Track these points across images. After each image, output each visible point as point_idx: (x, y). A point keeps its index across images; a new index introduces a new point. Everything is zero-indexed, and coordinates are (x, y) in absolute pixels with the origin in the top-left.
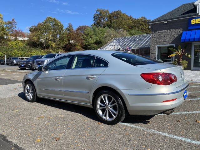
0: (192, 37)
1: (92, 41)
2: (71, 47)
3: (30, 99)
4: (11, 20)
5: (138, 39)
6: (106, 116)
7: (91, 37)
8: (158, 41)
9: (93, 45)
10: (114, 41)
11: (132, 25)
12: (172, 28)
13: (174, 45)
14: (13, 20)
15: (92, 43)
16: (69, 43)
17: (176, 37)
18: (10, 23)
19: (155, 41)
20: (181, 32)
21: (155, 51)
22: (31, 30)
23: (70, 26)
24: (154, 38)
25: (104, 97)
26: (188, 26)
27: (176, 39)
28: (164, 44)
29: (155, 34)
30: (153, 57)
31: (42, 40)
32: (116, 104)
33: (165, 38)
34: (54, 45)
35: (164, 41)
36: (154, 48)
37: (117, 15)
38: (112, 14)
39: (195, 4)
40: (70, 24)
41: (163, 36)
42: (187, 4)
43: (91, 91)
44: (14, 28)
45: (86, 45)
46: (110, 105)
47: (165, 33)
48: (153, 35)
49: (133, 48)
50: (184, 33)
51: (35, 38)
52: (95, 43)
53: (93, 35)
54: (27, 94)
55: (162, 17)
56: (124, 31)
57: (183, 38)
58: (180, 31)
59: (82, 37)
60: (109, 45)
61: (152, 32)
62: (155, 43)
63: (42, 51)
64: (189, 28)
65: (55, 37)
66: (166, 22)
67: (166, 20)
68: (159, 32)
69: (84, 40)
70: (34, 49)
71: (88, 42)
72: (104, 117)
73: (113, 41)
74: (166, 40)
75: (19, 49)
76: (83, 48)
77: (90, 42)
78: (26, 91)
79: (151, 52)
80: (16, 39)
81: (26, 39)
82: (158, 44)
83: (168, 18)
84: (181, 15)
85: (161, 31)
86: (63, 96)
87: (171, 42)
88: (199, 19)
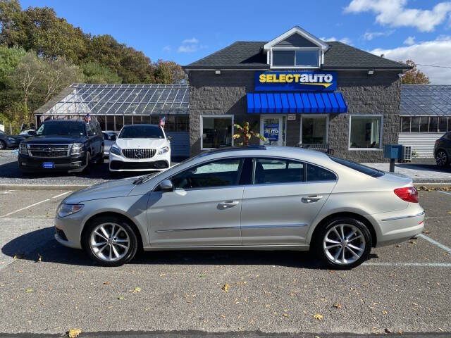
0: (264, 106)
3: (112, 259)
5: (137, 94)
6: (340, 258)
8: (204, 107)
10: (75, 91)
11: (84, 50)
12: (229, 85)
13: (232, 116)
17: (235, 102)
19: (199, 107)
20: (244, 93)
21: (199, 126)
24: (196, 99)
25: (339, 229)
26: (254, 86)
27: (235, 106)
28: (215, 114)
29: (198, 92)
30: (196, 138)
32: (361, 236)
33: (217, 102)
35: (215, 109)
36: (197, 120)
37: (45, 18)
38: (29, 13)
39: (266, 47)
41: (212, 97)
42: (244, 43)
43: (312, 222)
46: (347, 241)
47: (216, 93)
48: (193, 93)
49: (134, 112)
50: (250, 96)
54: (96, 250)
57: (250, 106)
58: (241, 91)
61: (192, 87)
62: (199, 111)
64: (257, 89)
66: (218, 72)
67: (218, 68)
68: (204, 89)
72: (338, 261)
73: (72, 91)
74: (219, 106)
78: (93, 243)
79: (191, 127)
82: (204, 113)
83: (221, 65)
84: (242, 62)
85: (209, 88)
86: (240, 238)
87: (227, 110)
88: (271, 75)
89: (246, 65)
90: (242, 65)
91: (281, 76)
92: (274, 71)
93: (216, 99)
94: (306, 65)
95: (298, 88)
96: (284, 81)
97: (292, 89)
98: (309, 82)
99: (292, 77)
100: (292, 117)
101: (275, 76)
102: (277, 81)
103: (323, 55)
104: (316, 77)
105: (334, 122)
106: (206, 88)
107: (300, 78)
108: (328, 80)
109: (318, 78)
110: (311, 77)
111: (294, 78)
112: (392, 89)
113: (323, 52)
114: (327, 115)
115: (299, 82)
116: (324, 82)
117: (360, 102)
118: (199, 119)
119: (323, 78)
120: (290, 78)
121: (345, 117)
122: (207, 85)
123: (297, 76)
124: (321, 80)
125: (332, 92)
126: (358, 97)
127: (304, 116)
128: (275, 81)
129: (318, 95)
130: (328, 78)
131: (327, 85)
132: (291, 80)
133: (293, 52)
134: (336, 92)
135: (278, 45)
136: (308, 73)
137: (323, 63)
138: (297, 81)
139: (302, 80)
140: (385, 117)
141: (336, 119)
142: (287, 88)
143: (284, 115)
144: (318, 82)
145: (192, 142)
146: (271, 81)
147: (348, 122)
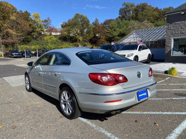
1: (115, 34)
2: (96, 40)
3: (28, 89)
4: (46, 19)
7: (115, 30)
8: (174, 33)
9: (117, 37)
11: (158, 16)
14: (48, 18)
15: (115, 36)
16: (95, 37)
18: (46, 21)
19: (171, 33)
21: (171, 44)
22: (62, 26)
23: (97, 20)
24: (170, 30)
28: (181, 36)
29: (171, 26)
30: (168, 50)
31: (71, 35)
33: (182, 29)
34: (81, 38)
35: (180, 33)
36: (170, 40)
37: (143, 7)
38: (137, 7)
40: (96, 19)
41: (179, 27)
44: (49, 25)
45: (110, 38)
47: (182, 25)
48: (168, 27)
49: (151, 40)
51: (66, 33)
52: (119, 36)
53: (117, 28)
55: (179, 7)
56: (148, 23)
59: (107, 31)
60: (129, 37)
61: (168, 24)
62: (171, 35)
63: (71, 44)
65: (82, 31)
66: (183, 13)
67: (183, 11)
69: (109, 33)
70: (64, 43)
71: (113, 35)
73: (133, 33)
74: (183, 32)
75: (52, 43)
76: (107, 41)
77: (114, 34)
79: (166, 44)
80: (51, 34)
81: (58, 34)
82: (174, 36)
83: (185, 8)
85: (178, 22)
93: (182, 28)
106: (176, 23)
118: (171, 39)
122: (176, 21)
145: (166, 52)
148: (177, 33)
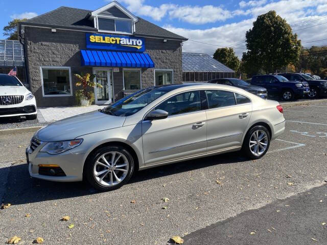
8: (43, 60)
12: (63, 42)
13: (69, 68)
17: (71, 56)
19: (38, 59)
20: (77, 50)
21: (39, 76)
24: (35, 52)
25: (256, 134)
26: (86, 44)
27: (71, 59)
28: (54, 66)
29: (35, 47)
30: (37, 86)
32: (266, 136)
33: (55, 56)
35: (53, 61)
36: (38, 71)
41: (50, 51)
46: (260, 140)
47: (53, 48)
50: (83, 52)
57: (86, 60)
58: (75, 48)
62: (38, 63)
66: (54, 30)
67: (53, 27)
68: (42, 44)
74: (57, 59)
79: (31, 77)
82: (44, 65)
84: (74, 24)
85: (47, 43)
86: (205, 149)
87: (64, 63)
88: (99, 37)
89: (78, 27)
90: (74, 26)
91: (106, 38)
92: (100, 34)
93: (53, 53)
94: (123, 31)
95: (119, 48)
96: (109, 42)
97: (115, 48)
98: (127, 45)
99: (114, 39)
100: (116, 70)
101: (102, 38)
102: (104, 42)
103: (134, 25)
104: (131, 41)
105: (145, 74)
106: (43, 43)
107: (120, 41)
108: (139, 44)
109: (133, 42)
110: (128, 41)
111: (116, 40)
112: (177, 52)
113: (134, 23)
114: (140, 69)
115: (120, 44)
116: (137, 45)
117: (160, 61)
118: (39, 69)
119: (136, 42)
120: (113, 40)
121: (151, 71)
122: (44, 41)
123: (118, 39)
124: (135, 44)
125: (142, 53)
126: (158, 57)
127: (124, 69)
128: (102, 41)
129: (134, 55)
130: (139, 42)
131: (139, 48)
132: (114, 42)
133: (113, 21)
134: (145, 53)
135: (102, 13)
136: (126, 38)
137: (135, 31)
138: (118, 43)
139: (121, 42)
140: (174, 72)
141: (146, 72)
142: (111, 48)
143: (111, 68)
144: (133, 45)
146: (99, 41)
147: (153, 74)
148: (47, 60)
